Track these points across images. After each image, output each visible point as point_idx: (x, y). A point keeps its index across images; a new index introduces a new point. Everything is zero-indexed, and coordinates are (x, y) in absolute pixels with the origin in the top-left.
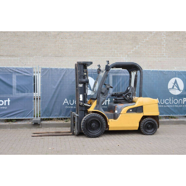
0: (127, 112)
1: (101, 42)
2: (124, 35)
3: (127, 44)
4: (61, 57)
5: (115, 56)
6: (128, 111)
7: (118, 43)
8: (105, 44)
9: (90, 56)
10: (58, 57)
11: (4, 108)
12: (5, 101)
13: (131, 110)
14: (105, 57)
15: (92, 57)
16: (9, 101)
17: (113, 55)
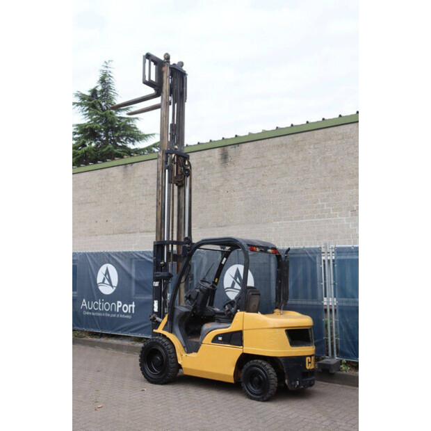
0: (212, 342)
1: (295, 190)
2: (343, 167)
3: (349, 185)
4: (225, 226)
5: (324, 217)
6: (215, 340)
7: (329, 188)
8: (302, 191)
9: (274, 221)
10: (221, 227)
11: (127, 317)
12: (130, 306)
13: (220, 338)
14: (302, 219)
15: (278, 223)
16: (133, 306)
17: (320, 213)
